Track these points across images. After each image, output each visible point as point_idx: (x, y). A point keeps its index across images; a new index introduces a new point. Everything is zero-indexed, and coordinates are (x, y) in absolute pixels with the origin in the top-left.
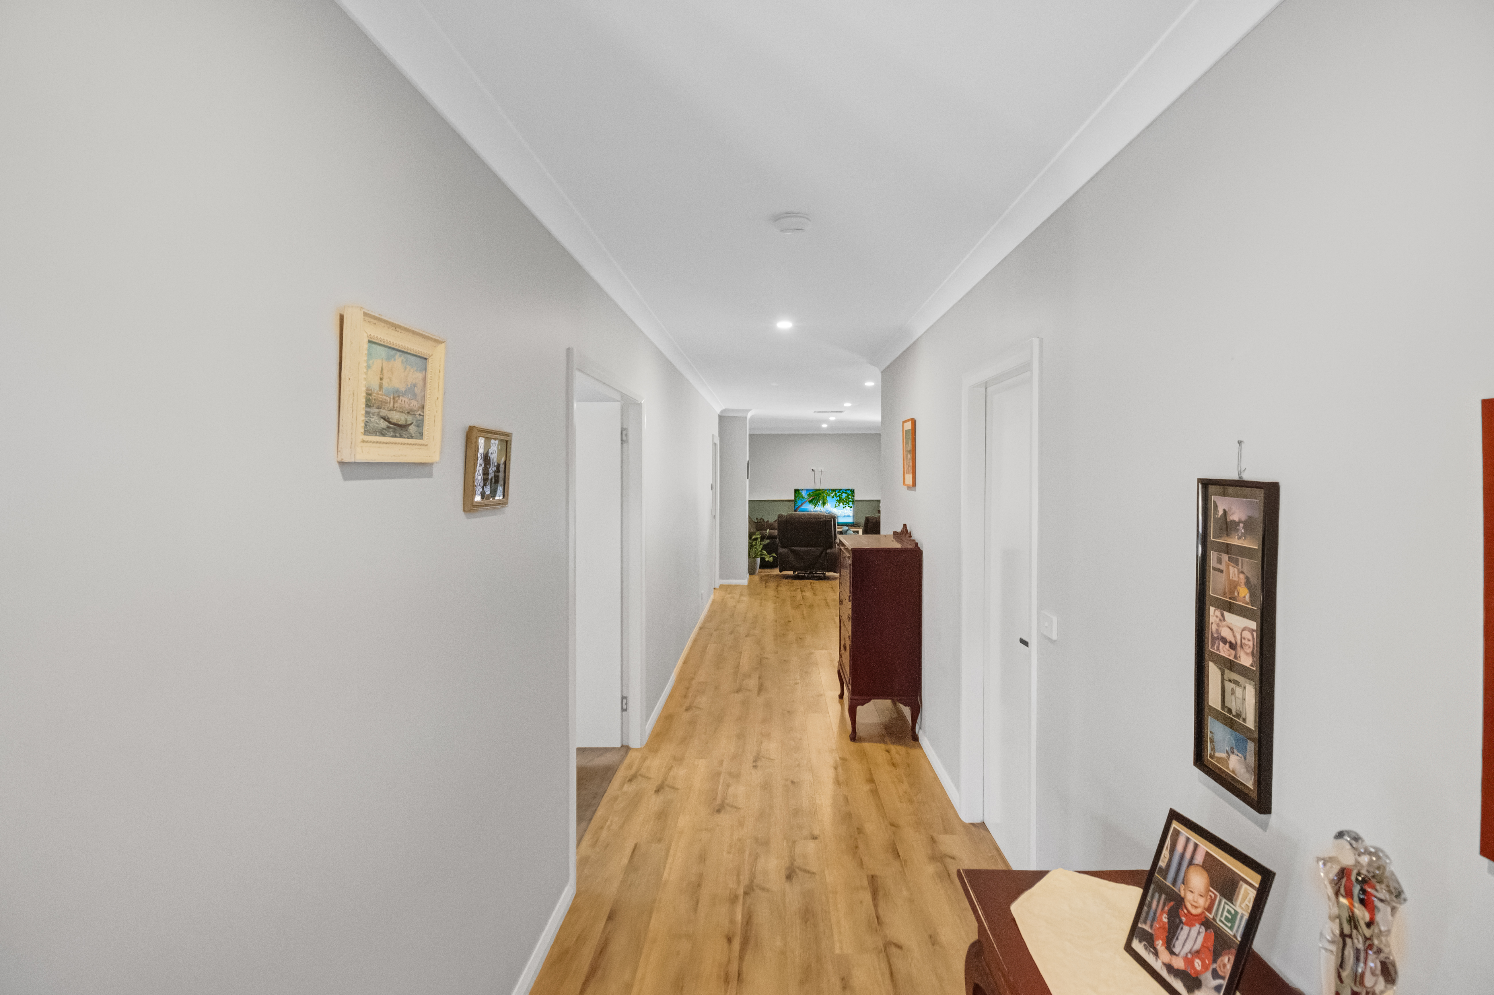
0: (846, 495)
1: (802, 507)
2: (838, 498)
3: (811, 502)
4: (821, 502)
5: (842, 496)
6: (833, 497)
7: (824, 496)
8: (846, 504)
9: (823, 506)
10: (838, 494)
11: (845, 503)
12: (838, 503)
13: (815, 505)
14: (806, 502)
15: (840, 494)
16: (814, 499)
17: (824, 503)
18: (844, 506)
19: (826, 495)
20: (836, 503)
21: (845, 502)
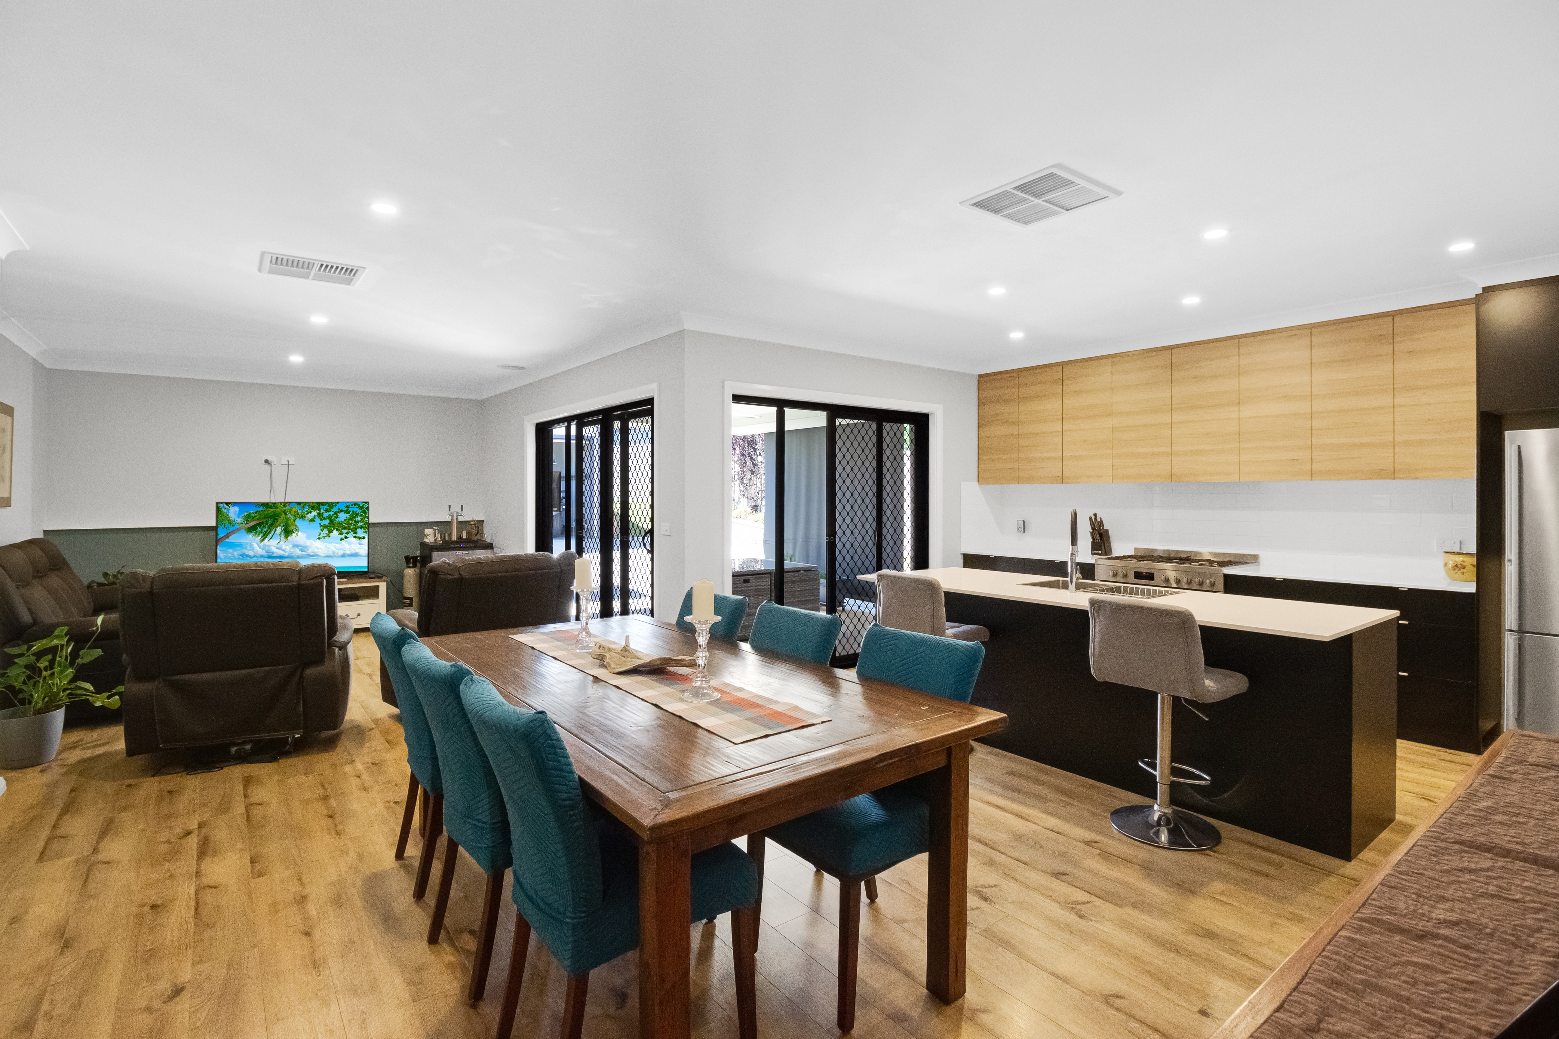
0: (348, 516)
1: (227, 540)
2: (327, 522)
3: (252, 529)
4: (279, 530)
5: (337, 517)
6: (313, 520)
7: (287, 519)
8: (347, 533)
9: (286, 537)
10: (326, 515)
11: (345, 531)
12: (326, 531)
13: (265, 536)
14: (238, 530)
15: (331, 513)
16: (260, 524)
17: (287, 532)
18: (343, 536)
19: (294, 516)
20: (322, 530)
21: (345, 528)
